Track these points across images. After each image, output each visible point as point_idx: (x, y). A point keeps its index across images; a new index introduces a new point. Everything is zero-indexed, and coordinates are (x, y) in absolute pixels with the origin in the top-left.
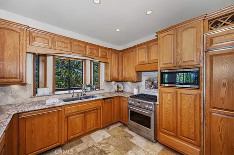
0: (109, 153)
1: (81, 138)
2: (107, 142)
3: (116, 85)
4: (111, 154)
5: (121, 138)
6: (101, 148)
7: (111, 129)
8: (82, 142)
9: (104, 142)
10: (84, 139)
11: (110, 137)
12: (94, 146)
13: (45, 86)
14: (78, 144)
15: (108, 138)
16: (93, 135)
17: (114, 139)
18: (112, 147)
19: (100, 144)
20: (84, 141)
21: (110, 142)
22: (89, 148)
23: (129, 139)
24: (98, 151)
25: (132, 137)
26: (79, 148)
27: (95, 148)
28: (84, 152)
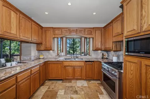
0: (79, 94)
1: (72, 81)
2: (82, 88)
3: (102, 53)
4: (79, 95)
5: (92, 91)
6: (77, 89)
7: (91, 82)
8: (71, 82)
9: (81, 87)
10: (73, 81)
11: (86, 86)
12: (74, 87)
13: (63, 52)
14: (69, 82)
15: (85, 87)
16: (78, 81)
17: (88, 89)
18: (83, 92)
19: (78, 87)
20: (72, 82)
21: (84, 89)
22: (72, 86)
23: (98, 94)
24: (74, 90)
25: (102, 93)
26: (68, 84)
27: (74, 88)
28: (68, 87)
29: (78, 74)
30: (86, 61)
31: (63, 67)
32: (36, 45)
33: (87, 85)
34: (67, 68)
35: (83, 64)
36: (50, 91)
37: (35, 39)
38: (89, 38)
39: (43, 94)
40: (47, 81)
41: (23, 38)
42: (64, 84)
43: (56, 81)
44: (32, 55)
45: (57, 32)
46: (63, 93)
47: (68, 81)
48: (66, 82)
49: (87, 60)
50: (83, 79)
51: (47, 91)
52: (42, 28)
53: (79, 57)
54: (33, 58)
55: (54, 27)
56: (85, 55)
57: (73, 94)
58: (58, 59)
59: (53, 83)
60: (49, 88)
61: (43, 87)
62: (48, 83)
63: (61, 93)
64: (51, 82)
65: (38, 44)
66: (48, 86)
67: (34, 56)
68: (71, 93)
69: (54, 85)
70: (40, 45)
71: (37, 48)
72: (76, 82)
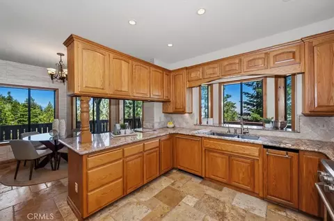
2: (244, 216)
6: (227, 211)
8: (221, 190)
9: (241, 211)
10: (226, 190)
12: (224, 203)
13: (212, 117)
14: (215, 188)
19: (233, 208)
20: (223, 191)
22: (218, 200)
24: (219, 210)
26: (210, 191)
27: (221, 205)
28: (210, 197)
29: (241, 175)
30: (265, 146)
31: (204, 149)
32: (161, 104)
33: (264, 216)
34: (211, 153)
35: (255, 152)
36: (174, 190)
37: (156, 93)
38: (294, 75)
39: (161, 189)
40: (174, 171)
41: (136, 95)
42: (205, 187)
43: (189, 176)
44: (155, 121)
45: (193, 75)
46: (192, 204)
47: (213, 184)
48: (208, 186)
49: (270, 144)
50: (257, 196)
51: (168, 187)
52: (168, 72)
53: (251, 132)
54: (156, 126)
55: (187, 66)
56: (276, 128)
57: (212, 216)
58: (195, 133)
59: (182, 178)
60: (173, 184)
61: (165, 178)
62: (175, 174)
63: (190, 201)
64: (180, 175)
65: (165, 102)
66: (173, 179)
67: (159, 123)
68: (208, 211)
69: (183, 181)
70: (168, 103)
71: (163, 109)
72: (234, 195)
